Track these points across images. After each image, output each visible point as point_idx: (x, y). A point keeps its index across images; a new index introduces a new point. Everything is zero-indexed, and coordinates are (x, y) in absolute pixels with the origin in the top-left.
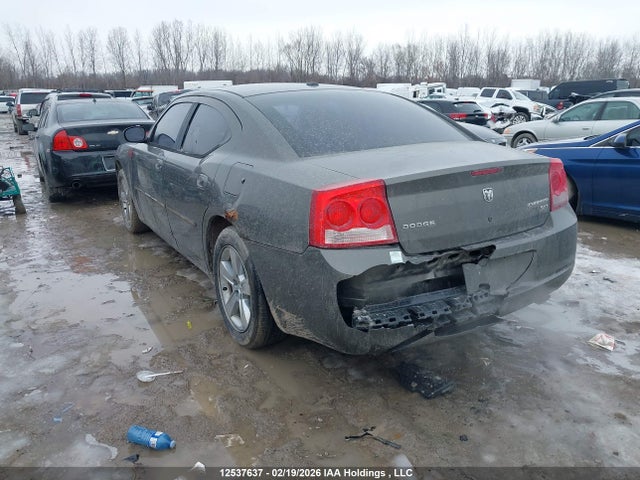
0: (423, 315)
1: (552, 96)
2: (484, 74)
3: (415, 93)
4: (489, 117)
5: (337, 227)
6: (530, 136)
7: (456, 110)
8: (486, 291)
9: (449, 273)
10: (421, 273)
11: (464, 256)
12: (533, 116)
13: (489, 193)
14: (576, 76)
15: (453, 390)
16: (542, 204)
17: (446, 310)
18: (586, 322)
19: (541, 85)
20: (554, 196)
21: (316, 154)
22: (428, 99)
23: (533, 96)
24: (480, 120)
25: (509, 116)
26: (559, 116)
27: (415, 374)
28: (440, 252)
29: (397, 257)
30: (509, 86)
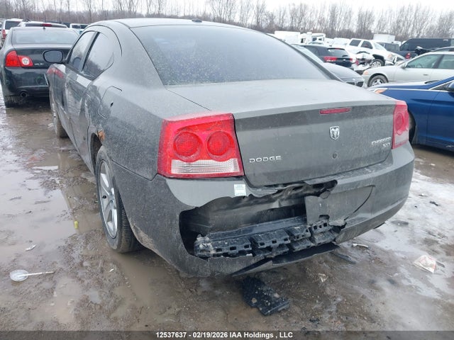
0: (262, 244)
1: (402, 48)
2: (354, 29)
3: (302, 39)
4: (354, 61)
5: (184, 158)
6: (383, 78)
7: (329, 54)
8: (325, 221)
9: (293, 202)
10: (266, 202)
11: (307, 189)
12: (387, 62)
13: (336, 131)
14: (421, 35)
15: (288, 309)
16: (385, 142)
17: (286, 240)
18: (413, 242)
19: (396, 40)
20: (396, 135)
21: (181, 82)
22: (311, 44)
23: (388, 47)
24: (346, 63)
25: (369, 61)
26: (406, 64)
27: (257, 289)
28: (285, 185)
29: (240, 190)
30: (372, 39)
